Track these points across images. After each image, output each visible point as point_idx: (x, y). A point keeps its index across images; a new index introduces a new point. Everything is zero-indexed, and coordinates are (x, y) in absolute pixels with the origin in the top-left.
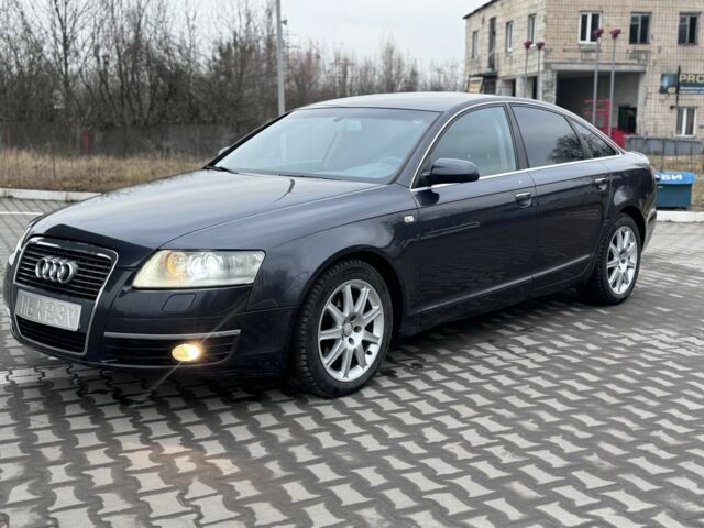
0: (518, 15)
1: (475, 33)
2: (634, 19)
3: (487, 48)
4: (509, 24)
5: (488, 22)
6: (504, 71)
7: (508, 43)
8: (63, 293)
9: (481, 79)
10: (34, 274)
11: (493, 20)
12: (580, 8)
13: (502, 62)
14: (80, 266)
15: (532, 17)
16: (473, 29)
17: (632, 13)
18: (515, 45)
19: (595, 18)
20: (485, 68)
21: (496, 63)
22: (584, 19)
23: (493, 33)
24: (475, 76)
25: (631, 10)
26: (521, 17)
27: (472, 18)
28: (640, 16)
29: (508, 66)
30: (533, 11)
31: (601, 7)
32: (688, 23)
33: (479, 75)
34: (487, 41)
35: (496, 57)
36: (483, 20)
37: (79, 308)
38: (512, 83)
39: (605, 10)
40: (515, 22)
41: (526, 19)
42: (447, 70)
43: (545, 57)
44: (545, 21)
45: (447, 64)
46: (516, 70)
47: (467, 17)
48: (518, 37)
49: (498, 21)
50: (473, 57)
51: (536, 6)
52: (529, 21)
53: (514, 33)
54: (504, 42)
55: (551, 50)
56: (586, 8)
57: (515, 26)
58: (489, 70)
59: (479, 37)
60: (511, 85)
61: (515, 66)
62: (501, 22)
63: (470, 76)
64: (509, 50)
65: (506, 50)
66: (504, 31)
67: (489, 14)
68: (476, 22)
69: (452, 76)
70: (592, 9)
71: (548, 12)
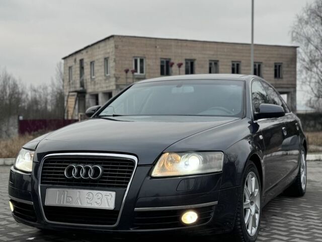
0: (97, 57)
1: (70, 68)
2: (162, 62)
3: (79, 76)
4: (92, 63)
5: (78, 62)
6: (90, 89)
7: (92, 73)
8: (95, 186)
9: (76, 94)
10: (64, 176)
11: (81, 61)
12: (133, 55)
13: (89, 84)
14: (104, 167)
15: (106, 59)
16: (69, 65)
17: (161, 58)
18: (97, 75)
19: (142, 61)
20: (79, 88)
21: (85, 85)
22: (136, 61)
23: (82, 68)
24: (73, 92)
25: (160, 57)
26: (100, 59)
27: (68, 59)
28: (165, 61)
29: (93, 87)
30: (107, 56)
31: (144, 55)
32: (189, 65)
33: (75, 91)
34: (78, 72)
35: (85, 81)
36: (75, 60)
37: (114, 194)
38: (96, 97)
39: (147, 56)
40: (96, 62)
41: (103, 60)
42: (41, 90)
43: (116, 81)
44: (115, 61)
45: (40, 87)
46: (98, 89)
47: (65, 58)
48: (98, 70)
49: (85, 61)
50: (69, 81)
51: (109, 53)
52: (105, 61)
53: (96, 68)
54: (89, 73)
55: (119, 78)
56: (136, 55)
57: (96, 64)
58: (81, 89)
59: (73, 70)
60: (95, 97)
61: (97, 86)
62: (87, 61)
63: (69, 92)
64: (93, 77)
65: (91, 78)
66: (89, 66)
67: (79, 57)
68: (71, 62)
69: (44, 94)
70: (139, 55)
71: (116, 56)
